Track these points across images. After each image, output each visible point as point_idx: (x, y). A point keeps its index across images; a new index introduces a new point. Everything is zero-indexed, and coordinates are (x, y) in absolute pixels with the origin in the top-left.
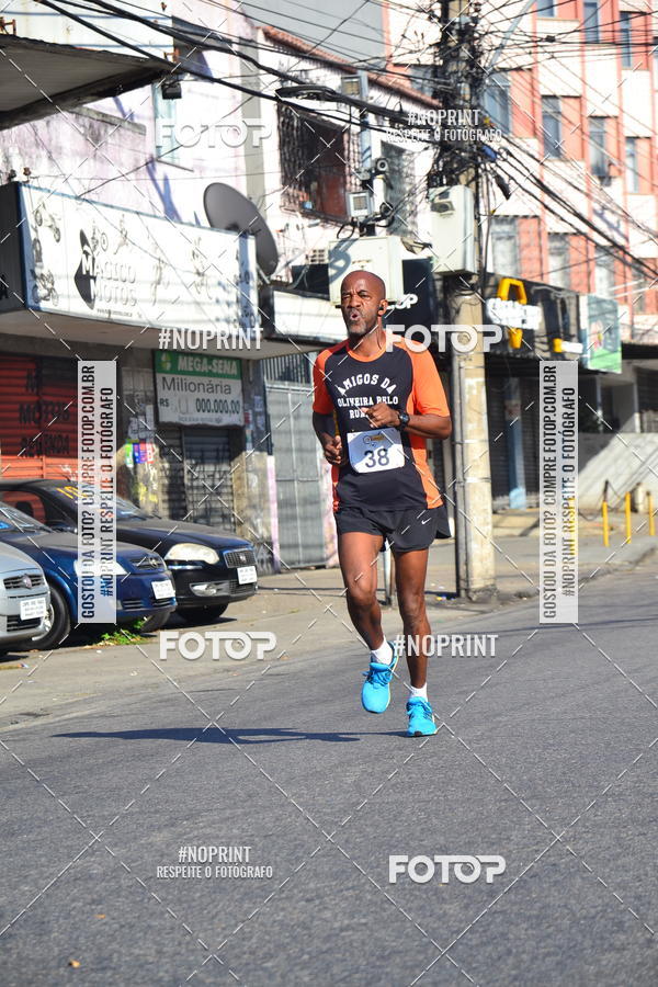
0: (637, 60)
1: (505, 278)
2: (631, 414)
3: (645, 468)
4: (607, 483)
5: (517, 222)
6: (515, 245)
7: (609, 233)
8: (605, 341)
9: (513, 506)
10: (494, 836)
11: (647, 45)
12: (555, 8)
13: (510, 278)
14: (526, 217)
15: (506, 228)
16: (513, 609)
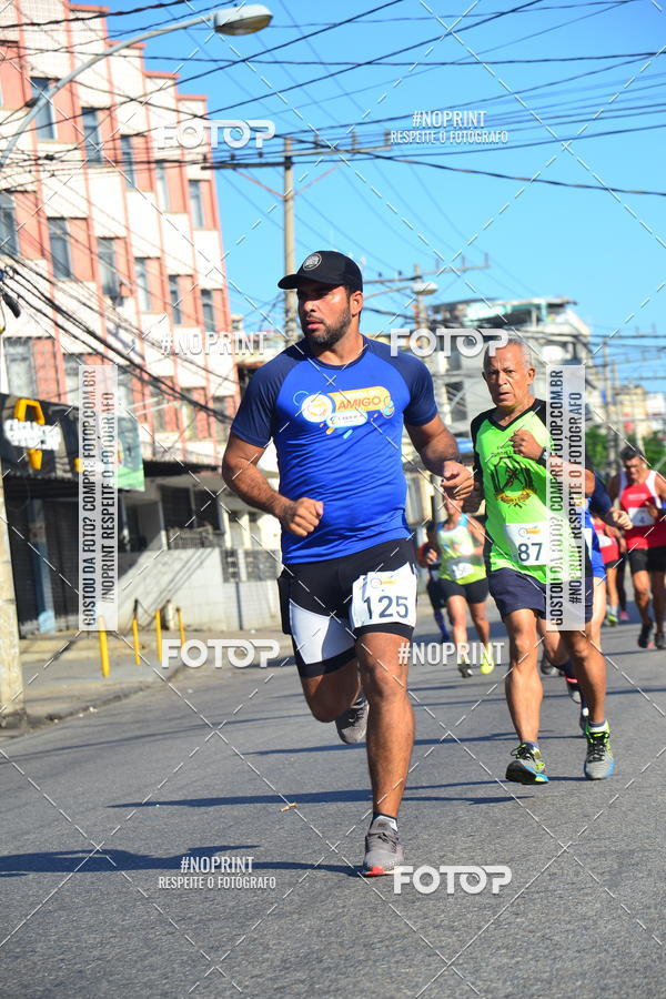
0: (141, 176)
1: (20, 399)
2: (158, 532)
3: (173, 586)
4: (136, 602)
5: (31, 343)
6: (30, 366)
7: (125, 352)
8: (125, 459)
9: (42, 630)
10: (18, 950)
11: (149, 162)
12: (55, 127)
13: (28, 399)
14: (39, 338)
15: (20, 350)
16: (44, 731)
